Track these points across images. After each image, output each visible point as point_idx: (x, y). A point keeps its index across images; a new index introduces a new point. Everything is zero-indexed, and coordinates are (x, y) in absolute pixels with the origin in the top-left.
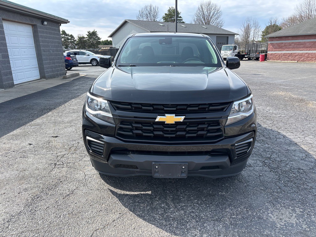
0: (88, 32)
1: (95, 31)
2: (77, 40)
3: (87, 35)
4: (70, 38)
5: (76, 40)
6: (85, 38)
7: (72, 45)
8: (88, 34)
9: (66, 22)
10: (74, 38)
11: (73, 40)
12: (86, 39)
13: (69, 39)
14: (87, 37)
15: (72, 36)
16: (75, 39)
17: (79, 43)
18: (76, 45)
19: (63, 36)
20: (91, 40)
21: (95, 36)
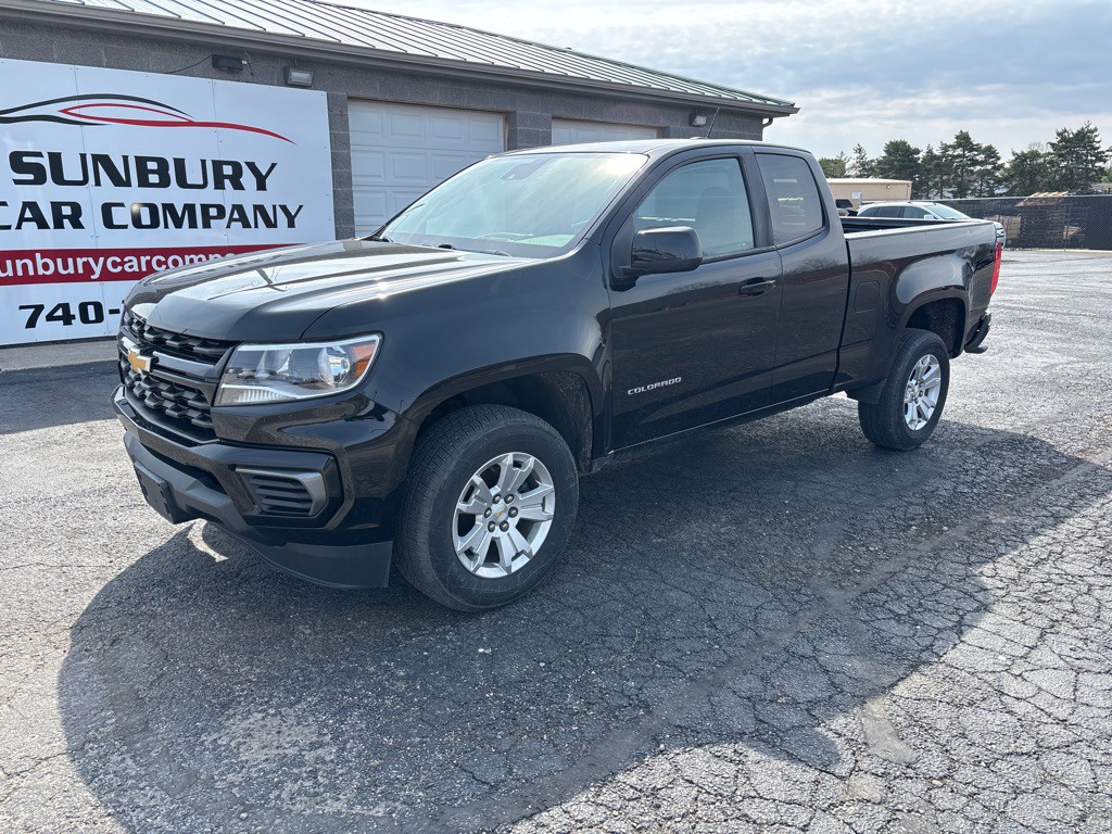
0: (1059, 134)
1: (1092, 127)
2: (1007, 166)
3: (1053, 145)
4: (981, 157)
5: (1002, 166)
6: (1039, 156)
7: (981, 185)
8: (1055, 141)
9: (787, 110)
10: (999, 159)
11: (989, 167)
12: (1042, 160)
13: (975, 163)
14: (1049, 154)
15: (990, 152)
16: (1000, 162)
17: (1012, 176)
18: (999, 182)
19: (956, 154)
20: (1063, 164)
21: (1085, 147)
